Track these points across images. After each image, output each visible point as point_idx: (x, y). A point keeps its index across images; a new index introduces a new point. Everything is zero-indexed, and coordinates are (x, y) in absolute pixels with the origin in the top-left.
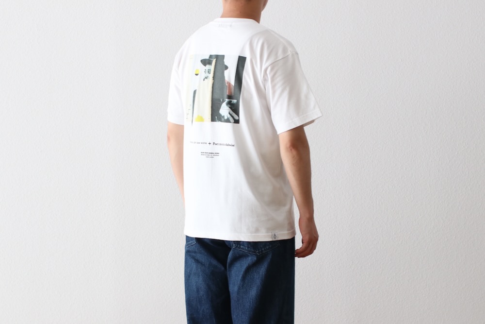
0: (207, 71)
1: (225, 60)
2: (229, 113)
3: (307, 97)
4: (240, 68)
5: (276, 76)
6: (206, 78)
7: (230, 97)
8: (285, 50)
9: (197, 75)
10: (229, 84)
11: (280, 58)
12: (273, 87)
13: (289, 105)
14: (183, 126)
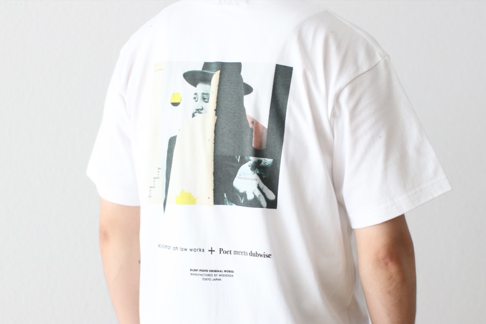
0: (200, 96)
1: (243, 74)
2: (259, 188)
3: (418, 151)
4: (280, 91)
5: (361, 106)
6: (199, 111)
7: (258, 153)
8: (370, 54)
9: (175, 104)
10: (256, 124)
11: (365, 69)
12: (354, 131)
13: (386, 168)
14: (139, 207)
